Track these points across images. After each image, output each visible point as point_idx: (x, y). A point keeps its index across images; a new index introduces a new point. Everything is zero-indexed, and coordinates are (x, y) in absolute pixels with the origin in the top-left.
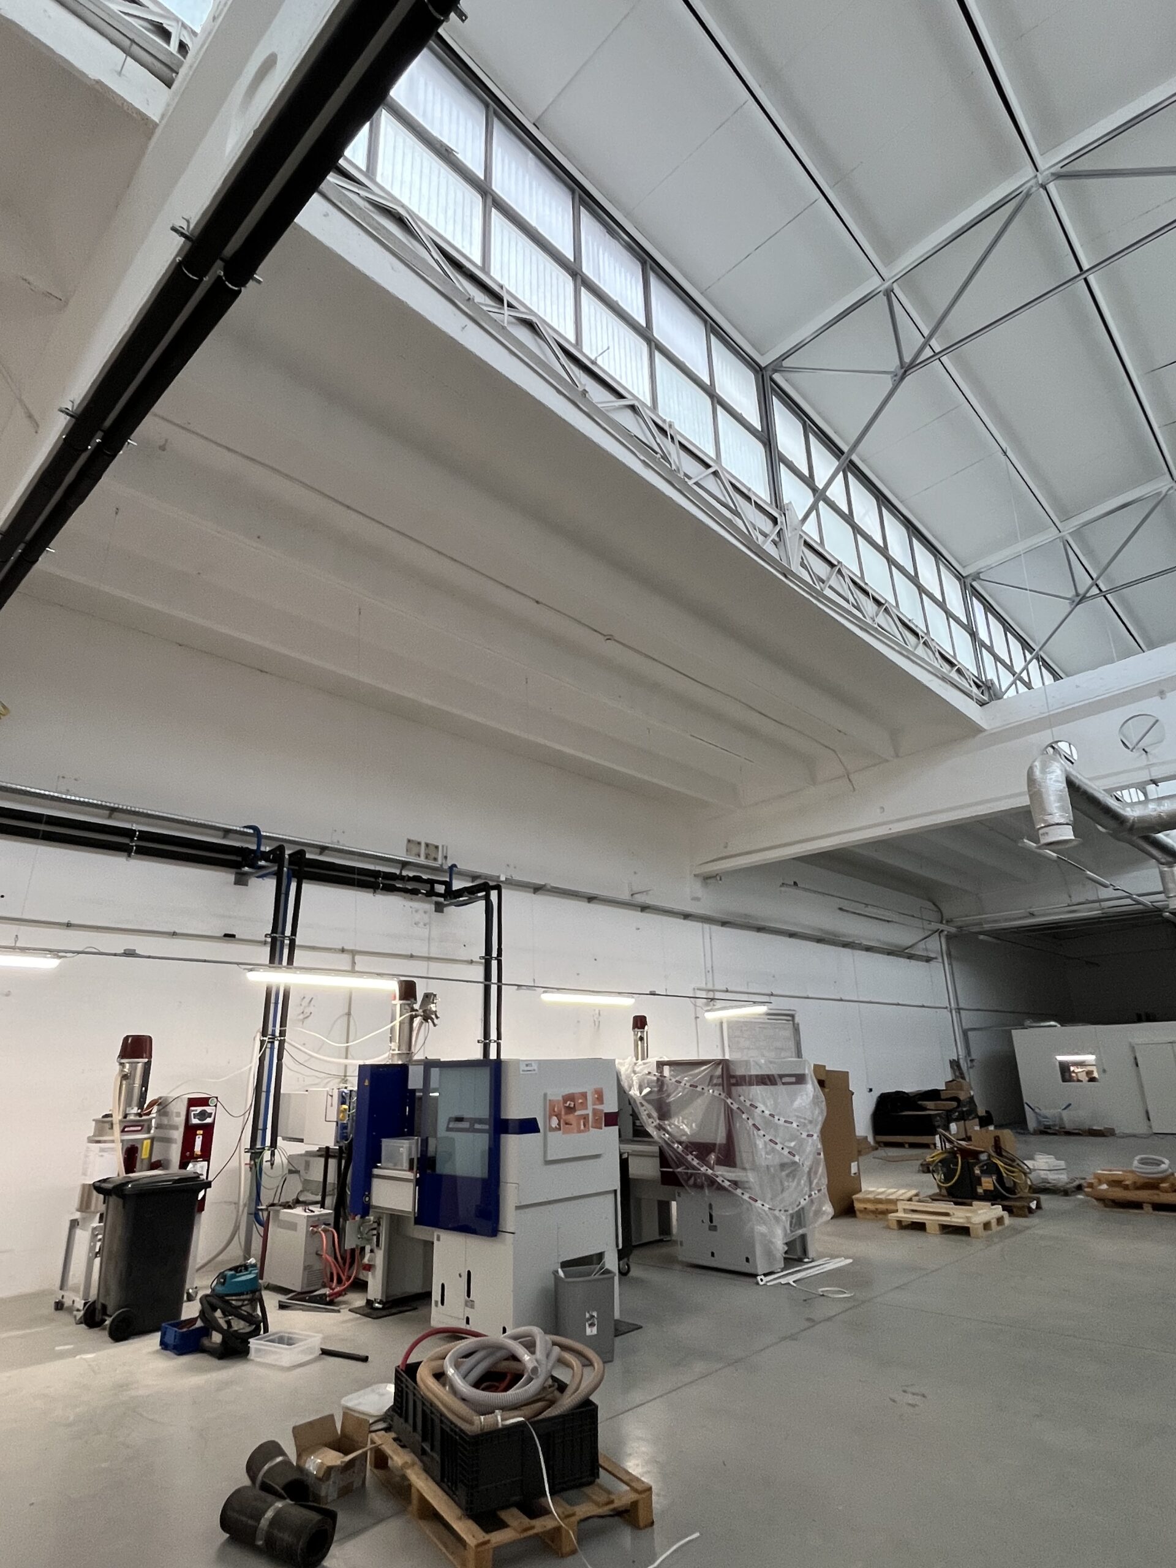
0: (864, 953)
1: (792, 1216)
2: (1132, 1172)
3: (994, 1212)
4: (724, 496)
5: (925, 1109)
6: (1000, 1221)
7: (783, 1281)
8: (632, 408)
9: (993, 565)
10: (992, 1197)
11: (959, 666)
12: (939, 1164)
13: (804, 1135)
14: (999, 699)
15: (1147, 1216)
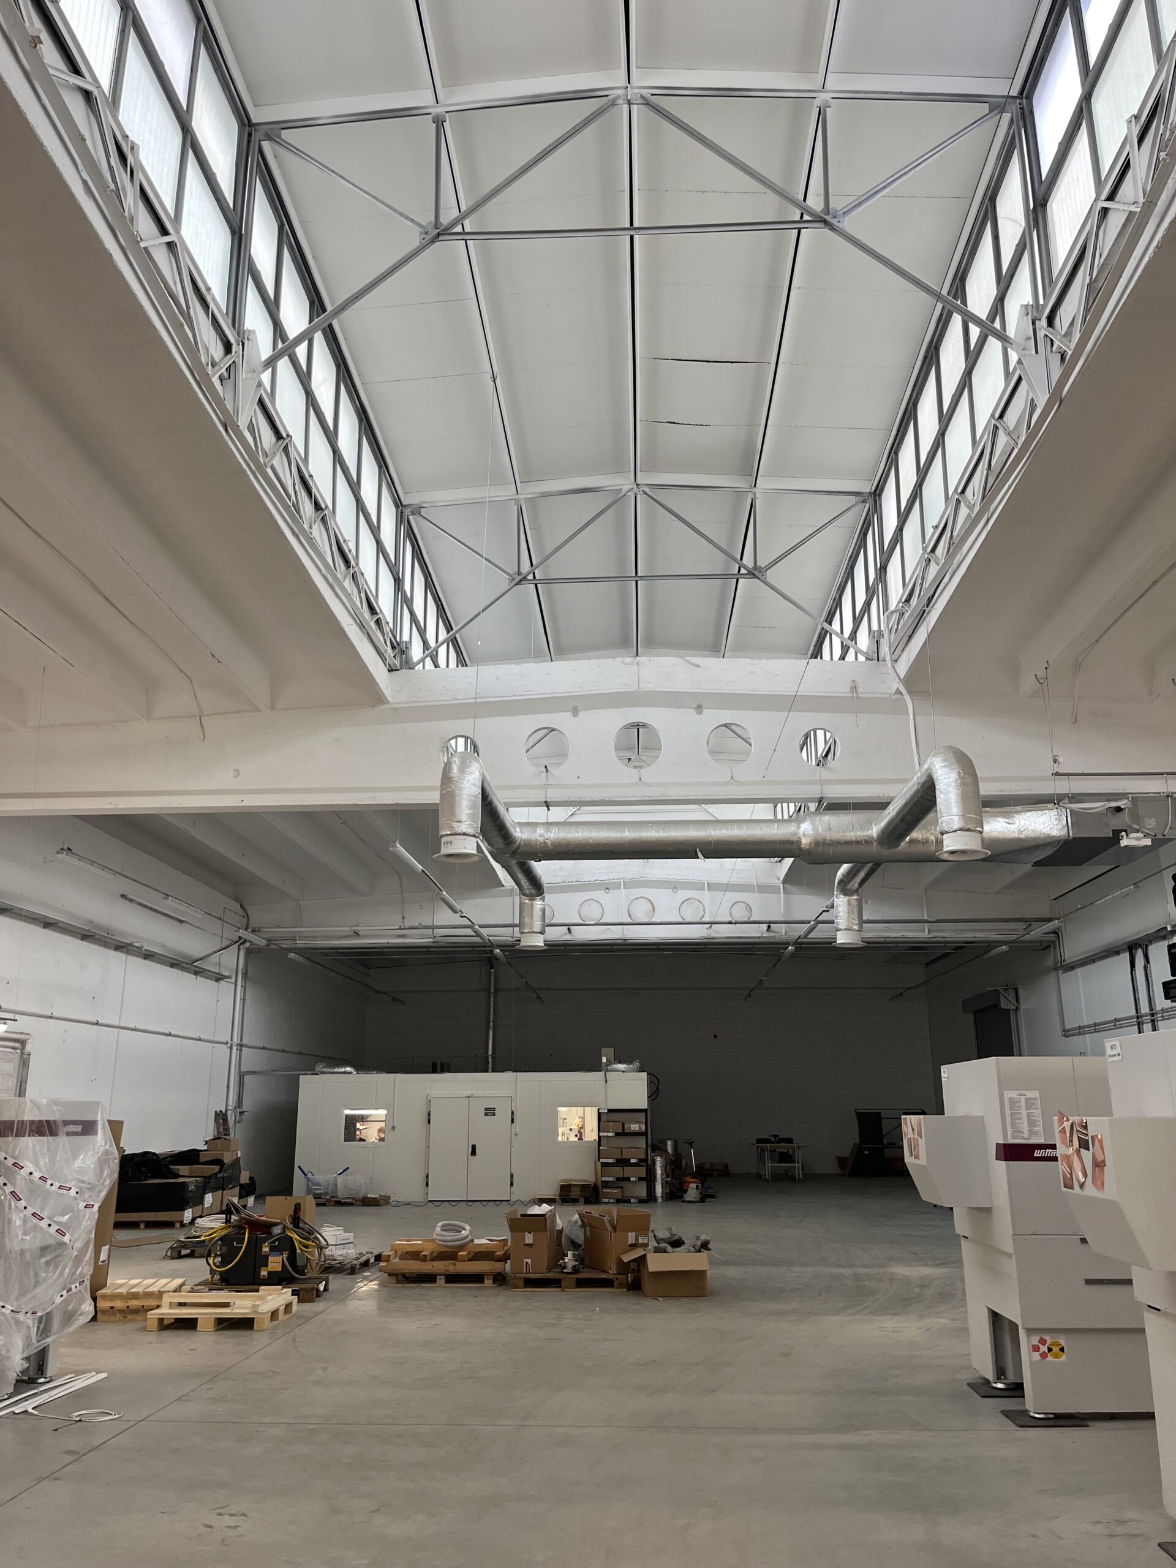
0: (141, 960)
1: (40, 1319)
2: (433, 1241)
3: (283, 1296)
4: (175, 284)
5: (178, 1176)
6: (288, 1307)
7: (17, 1409)
8: (87, 95)
9: (438, 504)
10: (278, 1279)
11: (381, 616)
12: (220, 1242)
13: (82, 1205)
14: (410, 669)
15: (440, 1291)
